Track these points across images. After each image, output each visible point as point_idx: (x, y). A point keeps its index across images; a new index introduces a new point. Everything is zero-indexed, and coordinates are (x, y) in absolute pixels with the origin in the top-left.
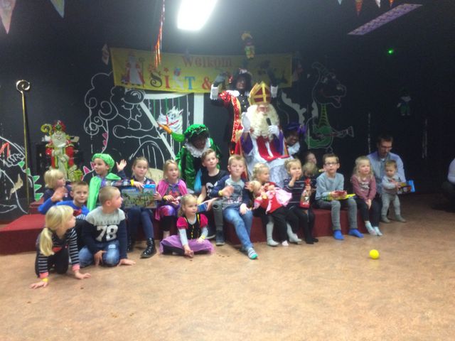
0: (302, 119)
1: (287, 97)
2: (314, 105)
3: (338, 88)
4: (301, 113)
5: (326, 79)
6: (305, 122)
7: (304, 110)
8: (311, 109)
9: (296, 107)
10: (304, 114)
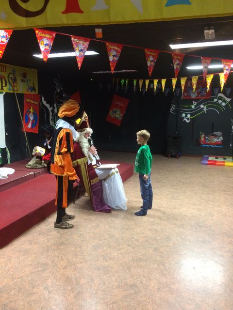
0: (51, 114)
1: (44, 100)
2: (55, 105)
3: (64, 96)
4: (50, 109)
5: (59, 90)
6: (52, 116)
7: (51, 108)
8: (54, 108)
9: (48, 106)
10: (52, 111)
